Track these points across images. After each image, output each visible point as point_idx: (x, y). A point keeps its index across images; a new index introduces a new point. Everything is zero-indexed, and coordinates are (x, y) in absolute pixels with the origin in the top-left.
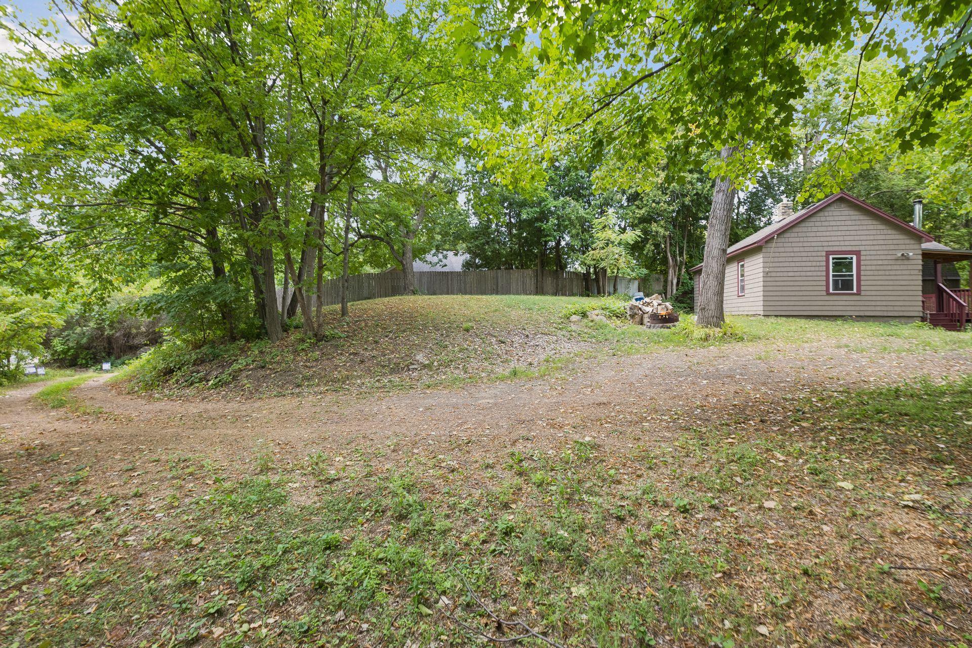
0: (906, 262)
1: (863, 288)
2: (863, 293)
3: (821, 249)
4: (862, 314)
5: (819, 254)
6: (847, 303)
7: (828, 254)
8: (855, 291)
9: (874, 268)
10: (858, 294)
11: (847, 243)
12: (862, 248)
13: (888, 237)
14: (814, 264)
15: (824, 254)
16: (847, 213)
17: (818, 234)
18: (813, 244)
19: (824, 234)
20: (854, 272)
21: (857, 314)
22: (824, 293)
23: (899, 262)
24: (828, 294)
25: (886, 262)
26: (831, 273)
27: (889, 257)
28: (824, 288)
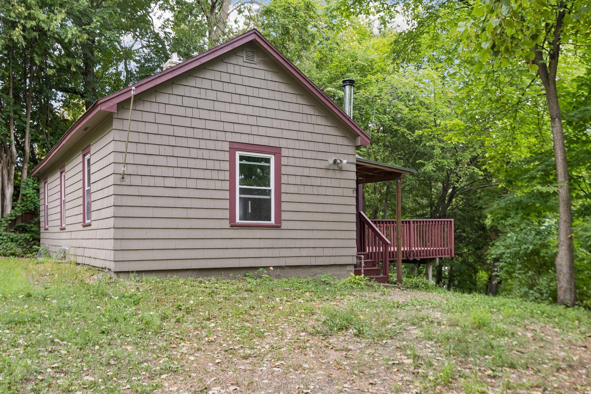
0: (338, 175)
1: (284, 216)
2: (284, 225)
3: (221, 136)
4: (282, 263)
5: (219, 146)
6: (262, 244)
7: (234, 146)
8: (273, 221)
9: (298, 180)
10: (277, 227)
11: (262, 131)
12: (283, 143)
13: (317, 129)
14: (210, 165)
15: (226, 146)
16: (261, 74)
17: (218, 106)
18: (210, 125)
19: (228, 107)
20: (272, 187)
21: (277, 263)
22: (227, 224)
23: (330, 174)
24: (234, 226)
25: (314, 172)
26: (238, 186)
27: (318, 164)
28: (227, 214)
